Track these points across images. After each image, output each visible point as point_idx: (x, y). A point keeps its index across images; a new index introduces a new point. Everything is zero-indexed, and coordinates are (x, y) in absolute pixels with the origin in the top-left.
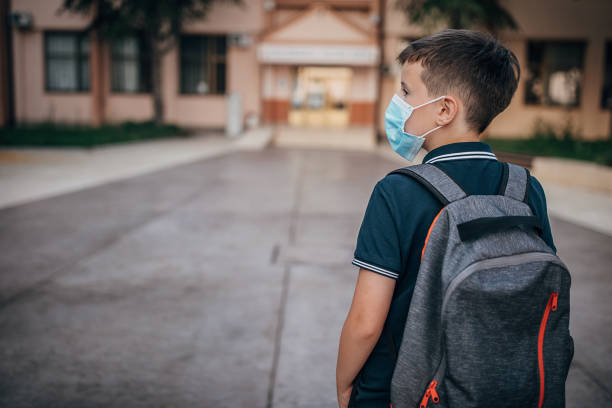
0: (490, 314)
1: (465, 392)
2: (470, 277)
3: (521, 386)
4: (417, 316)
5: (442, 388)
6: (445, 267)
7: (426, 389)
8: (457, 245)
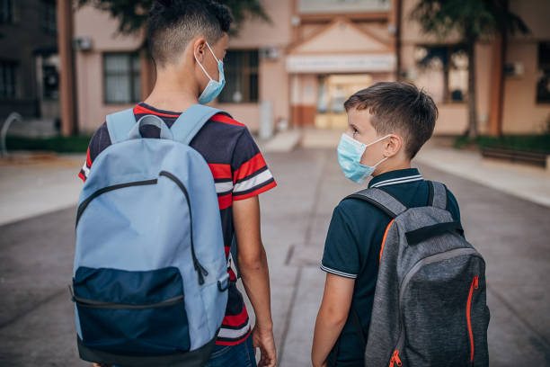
0: (434, 297)
1: (421, 356)
2: (419, 271)
3: (459, 347)
4: (381, 302)
5: (404, 354)
6: (399, 265)
7: (391, 356)
8: (406, 248)
